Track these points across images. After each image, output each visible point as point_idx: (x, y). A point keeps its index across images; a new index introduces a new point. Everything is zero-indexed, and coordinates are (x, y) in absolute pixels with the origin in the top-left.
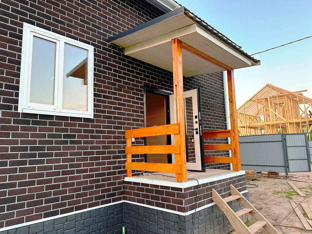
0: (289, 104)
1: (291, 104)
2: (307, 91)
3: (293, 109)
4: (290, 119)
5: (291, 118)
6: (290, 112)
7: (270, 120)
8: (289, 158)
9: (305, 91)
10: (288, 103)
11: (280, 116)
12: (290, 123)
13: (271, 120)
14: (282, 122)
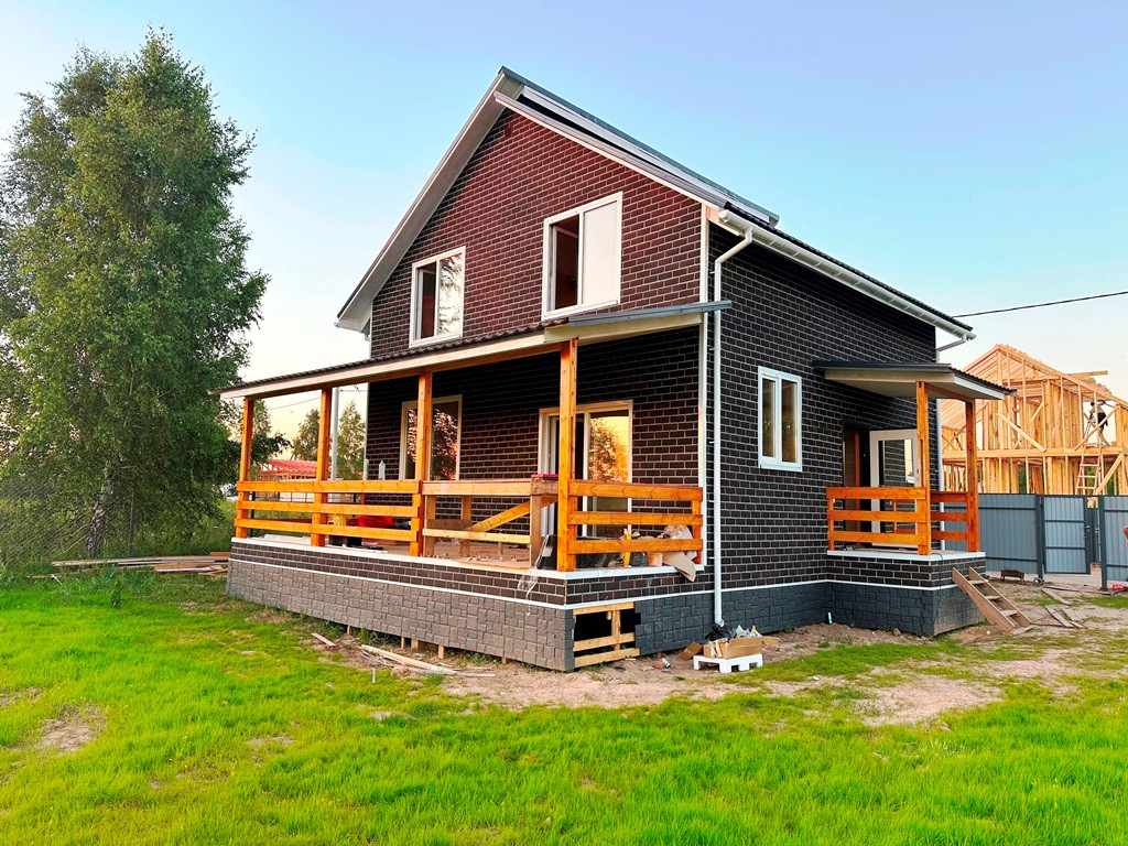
0: (1055, 406)
1: (1060, 404)
2: (1106, 373)
3: (1066, 417)
4: (1054, 446)
5: (1058, 444)
6: (1057, 426)
7: (999, 445)
8: (1049, 543)
9: (1101, 373)
10: (1052, 401)
11: (1027, 437)
12: (1054, 458)
13: (1002, 447)
14: (1033, 453)
